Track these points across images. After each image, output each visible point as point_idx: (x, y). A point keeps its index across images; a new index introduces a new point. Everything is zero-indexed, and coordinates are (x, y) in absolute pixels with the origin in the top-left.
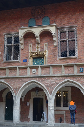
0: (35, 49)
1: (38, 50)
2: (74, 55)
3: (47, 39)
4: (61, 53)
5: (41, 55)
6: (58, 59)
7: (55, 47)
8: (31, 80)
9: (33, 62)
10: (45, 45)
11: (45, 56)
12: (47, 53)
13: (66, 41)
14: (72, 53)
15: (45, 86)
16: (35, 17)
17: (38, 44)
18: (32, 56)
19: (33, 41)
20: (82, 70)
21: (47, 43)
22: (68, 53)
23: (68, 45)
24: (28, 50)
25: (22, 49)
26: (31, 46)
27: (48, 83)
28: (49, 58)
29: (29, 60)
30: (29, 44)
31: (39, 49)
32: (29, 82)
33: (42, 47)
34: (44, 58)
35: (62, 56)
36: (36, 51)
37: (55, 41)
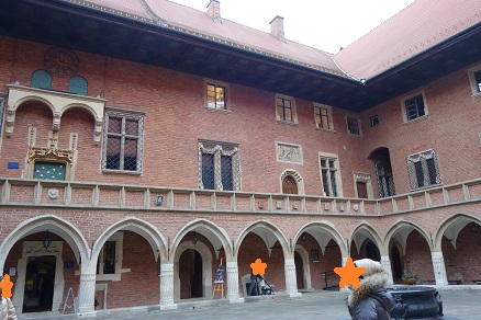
0: (46, 141)
1: (52, 145)
2: (135, 169)
3: (79, 125)
4: (108, 161)
5: (60, 158)
6: (100, 172)
7: (96, 146)
8: (44, 213)
9: (35, 170)
10: (71, 138)
11: (70, 162)
12: (75, 156)
13: (120, 138)
14: (131, 163)
15: (80, 228)
16: (53, 69)
17: (55, 131)
18: (34, 157)
19: (41, 122)
20: (160, 200)
21: (77, 134)
22: (122, 162)
23: (123, 146)
24: (25, 142)
25: (8, 137)
26: (35, 134)
27: (86, 224)
28: (79, 167)
29: (27, 165)
30: (30, 129)
31: (56, 144)
32: (37, 217)
33: (64, 142)
34: (64, 165)
35: (108, 167)
36: (49, 147)
37: (98, 134)
